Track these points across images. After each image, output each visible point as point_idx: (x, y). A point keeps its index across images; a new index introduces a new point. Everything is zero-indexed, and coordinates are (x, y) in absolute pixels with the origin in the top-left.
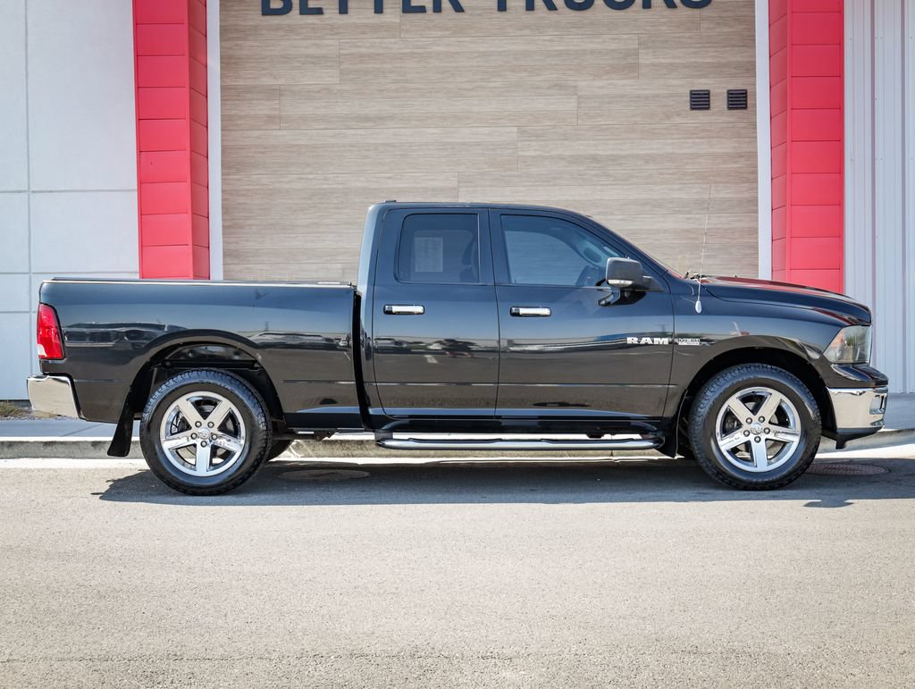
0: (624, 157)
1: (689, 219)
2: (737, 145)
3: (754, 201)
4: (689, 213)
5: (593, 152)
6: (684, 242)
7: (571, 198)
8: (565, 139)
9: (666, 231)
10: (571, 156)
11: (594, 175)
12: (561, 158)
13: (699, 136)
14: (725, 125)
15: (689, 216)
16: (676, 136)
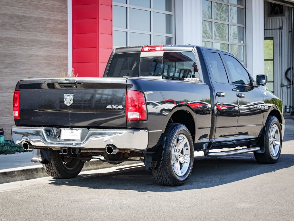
0: (28, 17)
1: (48, 50)
2: (61, 16)
3: (67, 44)
4: (48, 47)
5: (17, 13)
6: (47, 61)
7: (9, 36)
8: (8, 5)
9: (41, 56)
10: (10, 14)
11: (18, 25)
12: (6, 15)
13: (51, 10)
14: (58, 6)
15: (48, 49)
16: (44, 9)
